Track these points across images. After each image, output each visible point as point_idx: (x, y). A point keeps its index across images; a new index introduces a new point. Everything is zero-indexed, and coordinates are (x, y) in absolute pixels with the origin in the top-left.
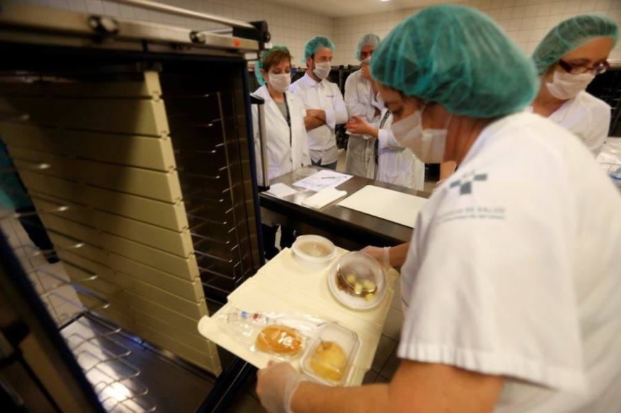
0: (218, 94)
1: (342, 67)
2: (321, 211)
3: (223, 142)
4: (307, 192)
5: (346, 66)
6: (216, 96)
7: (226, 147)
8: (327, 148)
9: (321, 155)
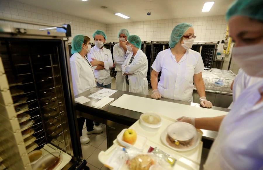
0: (50, 55)
1: (110, 43)
2: (102, 109)
3: (52, 76)
4: (96, 100)
5: (112, 42)
6: (49, 56)
7: (54, 78)
8: (106, 78)
9: (103, 81)
